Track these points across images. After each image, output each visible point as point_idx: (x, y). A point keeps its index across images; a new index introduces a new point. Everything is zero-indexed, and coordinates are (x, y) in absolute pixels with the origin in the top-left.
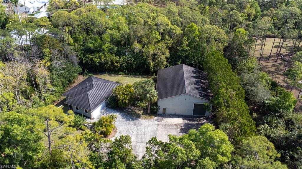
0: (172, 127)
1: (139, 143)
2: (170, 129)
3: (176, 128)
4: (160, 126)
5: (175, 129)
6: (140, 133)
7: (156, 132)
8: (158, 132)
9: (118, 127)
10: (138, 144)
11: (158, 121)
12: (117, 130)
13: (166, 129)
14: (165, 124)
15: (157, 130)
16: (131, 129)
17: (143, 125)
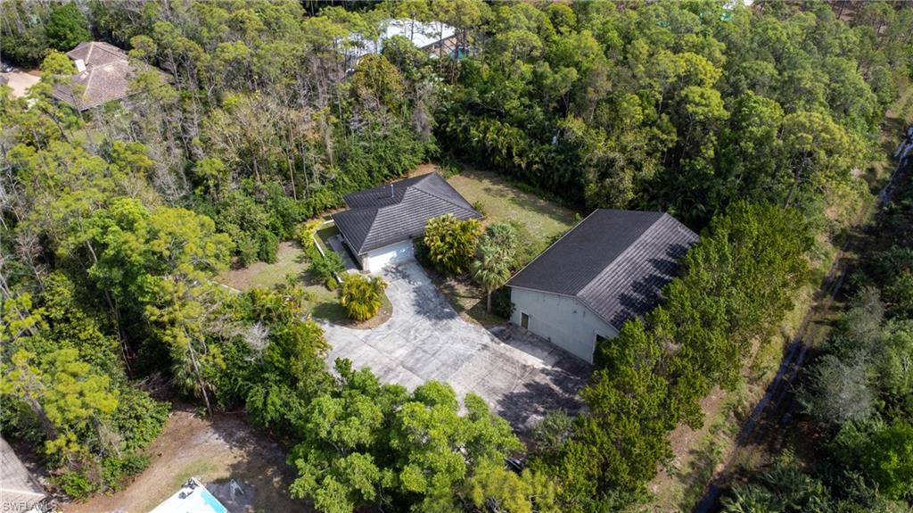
0: (510, 369)
1: (404, 367)
2: (502, 369)
3: (515, 375)
4: (487, 353)
5: (511, 376)
6: (426, 347)
7: (462, 361)
8: (466, 363)
9: (397, 311)
10: (400, 368)
11: (492, 340)
12: (390, 316)
13: (492, 365)
14: (502, 354)
15: (469, 358)
16: (417, 330)
17: (451, 333)
